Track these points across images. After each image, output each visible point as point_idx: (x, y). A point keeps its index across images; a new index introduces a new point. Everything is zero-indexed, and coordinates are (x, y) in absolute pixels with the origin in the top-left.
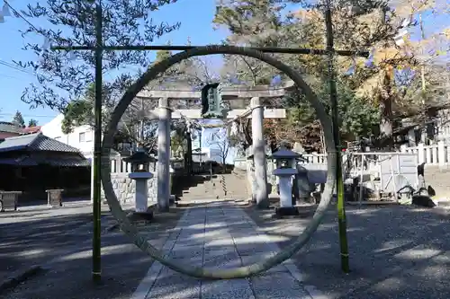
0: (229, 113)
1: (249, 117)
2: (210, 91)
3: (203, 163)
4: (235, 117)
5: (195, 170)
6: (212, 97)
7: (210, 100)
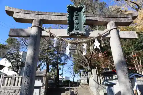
0: (91, 32)
1: (108, 36)
2: (75, 13)
3: (64, 81)
4: (97, 36)
5: (60, 84)
6: (77, 19)
7: (75, 22)
